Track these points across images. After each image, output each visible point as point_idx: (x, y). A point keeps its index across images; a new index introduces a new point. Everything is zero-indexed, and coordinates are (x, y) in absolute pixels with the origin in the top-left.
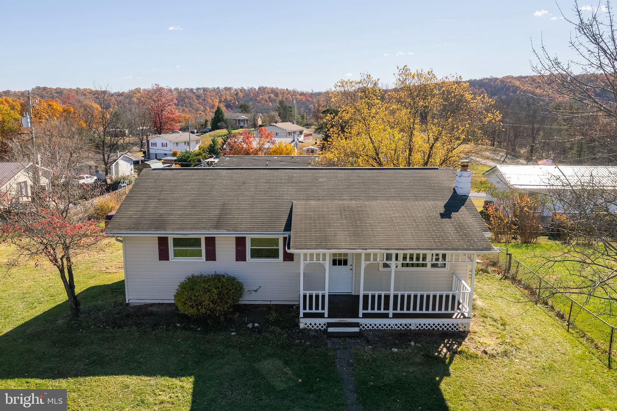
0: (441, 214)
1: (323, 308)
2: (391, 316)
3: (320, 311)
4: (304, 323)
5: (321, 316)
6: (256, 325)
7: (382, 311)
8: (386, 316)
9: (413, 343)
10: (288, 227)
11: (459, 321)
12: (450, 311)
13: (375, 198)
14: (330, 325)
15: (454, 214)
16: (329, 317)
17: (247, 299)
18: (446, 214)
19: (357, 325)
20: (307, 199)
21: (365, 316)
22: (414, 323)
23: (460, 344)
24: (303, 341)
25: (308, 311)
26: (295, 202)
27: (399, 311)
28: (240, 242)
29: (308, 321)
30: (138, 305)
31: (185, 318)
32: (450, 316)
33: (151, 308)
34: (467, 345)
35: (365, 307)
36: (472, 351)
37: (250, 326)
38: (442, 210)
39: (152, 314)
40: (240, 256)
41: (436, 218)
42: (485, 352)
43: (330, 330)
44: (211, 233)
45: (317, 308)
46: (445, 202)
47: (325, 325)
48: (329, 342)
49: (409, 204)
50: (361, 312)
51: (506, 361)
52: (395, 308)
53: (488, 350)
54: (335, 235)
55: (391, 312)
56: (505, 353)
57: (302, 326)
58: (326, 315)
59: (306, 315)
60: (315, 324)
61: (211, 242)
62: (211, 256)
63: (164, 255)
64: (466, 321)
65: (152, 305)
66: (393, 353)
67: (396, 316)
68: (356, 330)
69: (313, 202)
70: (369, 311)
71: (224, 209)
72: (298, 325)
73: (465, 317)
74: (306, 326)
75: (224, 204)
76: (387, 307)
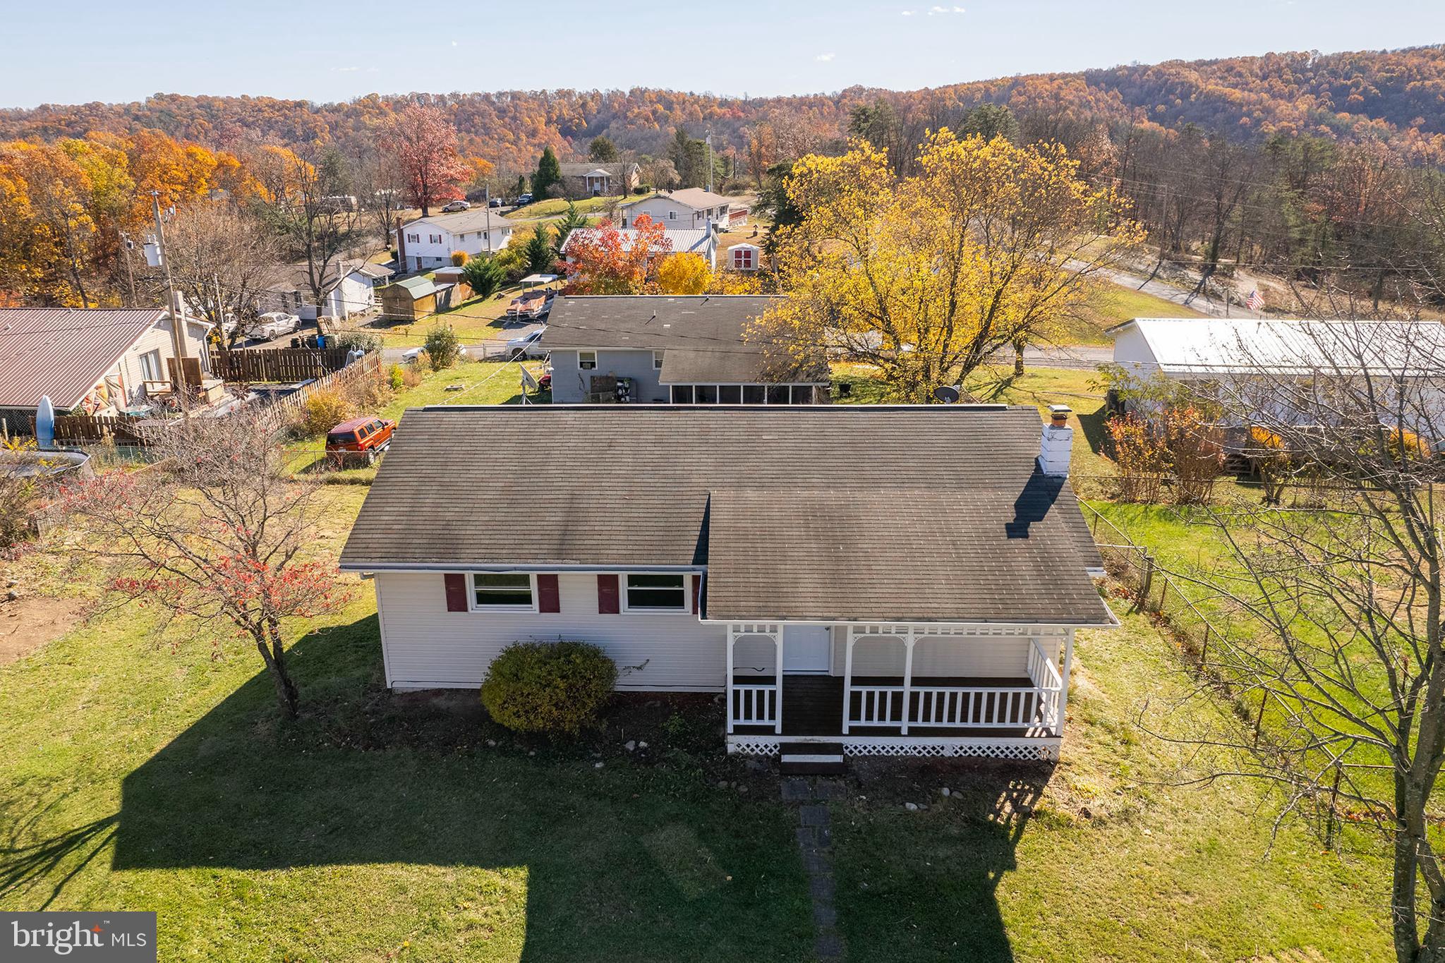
0: (1008, 526)
1: (772, 717)
2: (904, 731)
3: (766, 722)
4: (735, 744)
5: (769, 731)
6: (643, 744)
7: (888, 723)
8: (895, 732)
9: (946, 791)
10: (701, 555)
11: (1040, 743)
12: (1020, 724)
13: (876, 484)
14: (786, 749)
15: (1034, 527)
16: (785, 732)
17: (625, 682)
18: (1017, 530)
19: (837, 749)
20: (739, 486)
21: (854, 732)
22: (950, 746)
23: (1038, 793)
24: (734, 784)
25: (742, 721)
26: (714, 493)
27: (920, 723)
28: (607, 585)
29: (744, 740)
30: (411, 691)
31: (501, 731)
32: (1020, 733)
33: (435, 701)
34: (1054, 797)
35: (855, 715)
36: (1062, 810)
37: (630, 746)
38: (1010, 516)
39: (437, 715)
40: (608, 604)
41: (996, 538)
42: (1087, 814)
43: (786, 758)
44: (550, 566)
45: (760, 716)
46: (1018, 494)
47: (775, 747)
48: (784, 785)
49: (945, 498)
50: (847, 724)
51: (1126, 832)
52: (913, 717)
53: (1094, 807)
55: (905, 724)
56: (1126, 816)
57: (731, 749)
58: (778, 730)
59: (739, 730)
60: (757, 746)
61: (549, 585)
62: (550, 603)
63: (456, 601)
64: (1053, 741)
65: (438, 692)
66: (908, 813)
67: (914, 732)
68: (838, 759)
69: (750, 494)
70: (863, 723)
71: (571, 505)
72: (722, 744)
73: (1050, 735)
74: (739, 750)
75: (573, 497)
76: (897, 716)
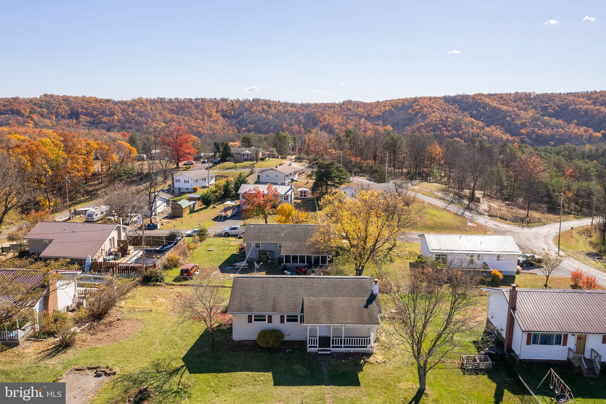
0: (364, 306)
1: (316, 344)
2: (343, 347)
3: (315, 345)
4: (309, 350)
5: (316, 347)
6: (290, 350)
7: (339, 345)
8: (341, 347)
9: (350, 358)
10: (302, 311)
11: (369, 349)
12: (366, 345)
13: (338, 296)
14: (319, 350)
15: (370, 306)
16: (319, 347)
17: (286, 338)
18: (366, 306)
19: (329, 350)
20: (309, 296)
21: (333, 347)
22: (352, 350)
23: (368, 358)
24: (309, 357)
25: (310, 345)
26: (304, 298)
27: (346, 345)
28: (282, 317)
29: (311, 349)
30: (238, 340)
31: (261, 348)
32: (366, 347)
34: (371, 359)
35: (333, 344)
36: (372, 361)
37: (288, 351)
38: (365, 303)
39: (245, 345)
40: (282, 321)
41: (361, 308)
42: (377, 362)
43: (319, 352)
44: (270, 313)
45: (314, 344)
46: (367, 298)
47: (317, 350)
48: (319, 357)
49: (352, 299)
50: (331, 345)
51: (384, 365)
52: (344, 344)
53: (378, 361)
54: (321, 317)
55: (343, 345)
56: (384, 362)
57: (308, 351)
59: (310, 347)
60: (313, 350)
61: (270, 318)
62: (270, 321)
63: (250, 321)
64: (372, 349)
65: (244, 341)
66: (343, 362)
67: (345, 347)
68: (329, 352)
69: (312, 298)
70: (334, 345)
71: (274, 300)
72: (306, 350)
73: (372, 347)
75: (274, 298)
76: (341, 344)
